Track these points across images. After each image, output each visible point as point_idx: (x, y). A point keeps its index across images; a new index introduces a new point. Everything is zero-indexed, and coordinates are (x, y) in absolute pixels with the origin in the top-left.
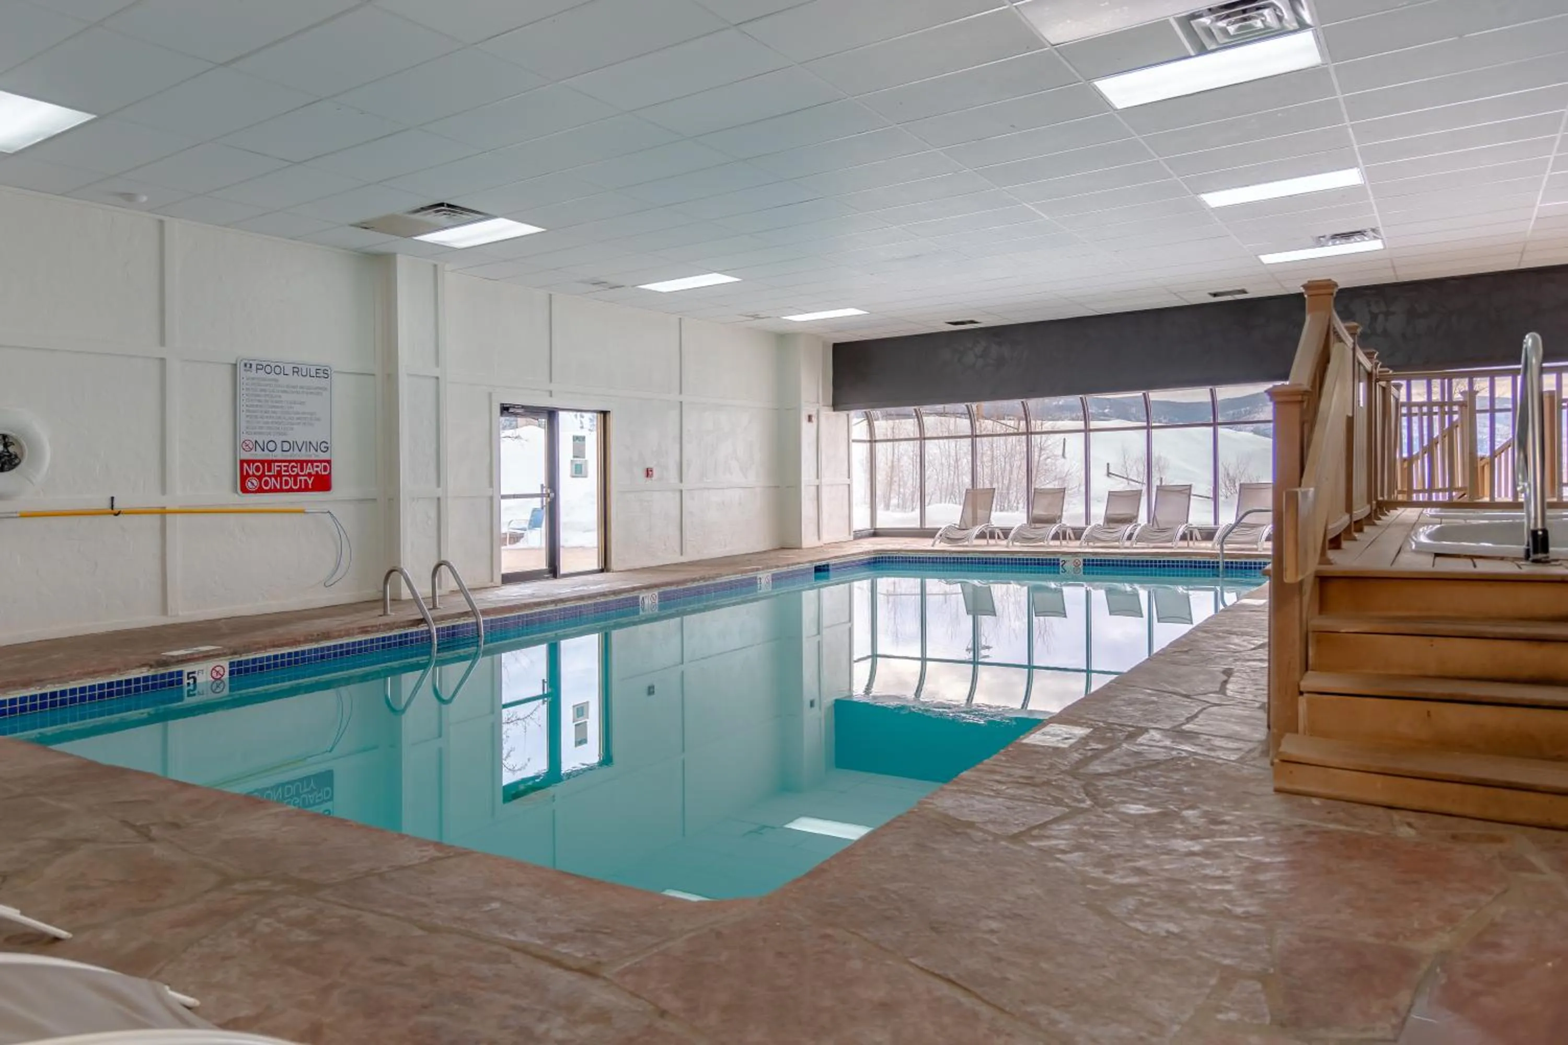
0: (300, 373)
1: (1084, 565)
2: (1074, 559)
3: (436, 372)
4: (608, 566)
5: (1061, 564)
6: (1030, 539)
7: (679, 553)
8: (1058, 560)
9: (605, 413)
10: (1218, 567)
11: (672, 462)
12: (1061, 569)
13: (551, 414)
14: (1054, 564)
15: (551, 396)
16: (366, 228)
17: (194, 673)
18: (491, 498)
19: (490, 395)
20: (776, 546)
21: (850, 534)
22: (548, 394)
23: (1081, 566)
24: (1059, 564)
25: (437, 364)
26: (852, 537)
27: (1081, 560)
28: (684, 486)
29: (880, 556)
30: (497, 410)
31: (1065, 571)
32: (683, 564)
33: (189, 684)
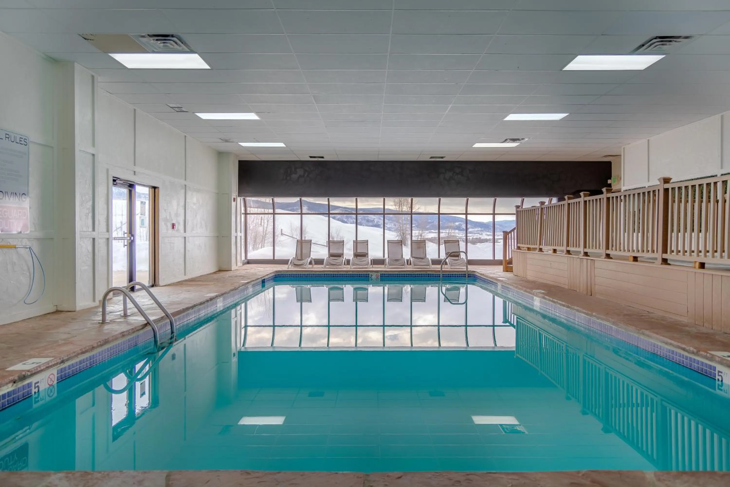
0: (10, 139)
1: (381, 276)
2: (376, 274)
3: (92, 151)
4: (157, 283)
5: (370, 276)
6: (357, 264)
7: (184, 274)
8: (369, 274)
9: (155, 188)
10: (440, 276)
11: (181, 219)
12: (370, 279)
13: (131, 186)
14: (367, 276)
15: (135, 174)
16: (85, 39)
17: (38, 382)
18: (108, 239)
19: (108, 170)
20: (217, 270)
21: (241, 263)
22: (133, 173)
23: (379, 277)
24: (369, 276)
25: (94, 145)
26: (242, 264)
27: (379, 274)
28: (187, 235)
29: (278, 274)
30: (111, 182)
31: (372, 280)
32: (186, 281)
33: (35, 393)
